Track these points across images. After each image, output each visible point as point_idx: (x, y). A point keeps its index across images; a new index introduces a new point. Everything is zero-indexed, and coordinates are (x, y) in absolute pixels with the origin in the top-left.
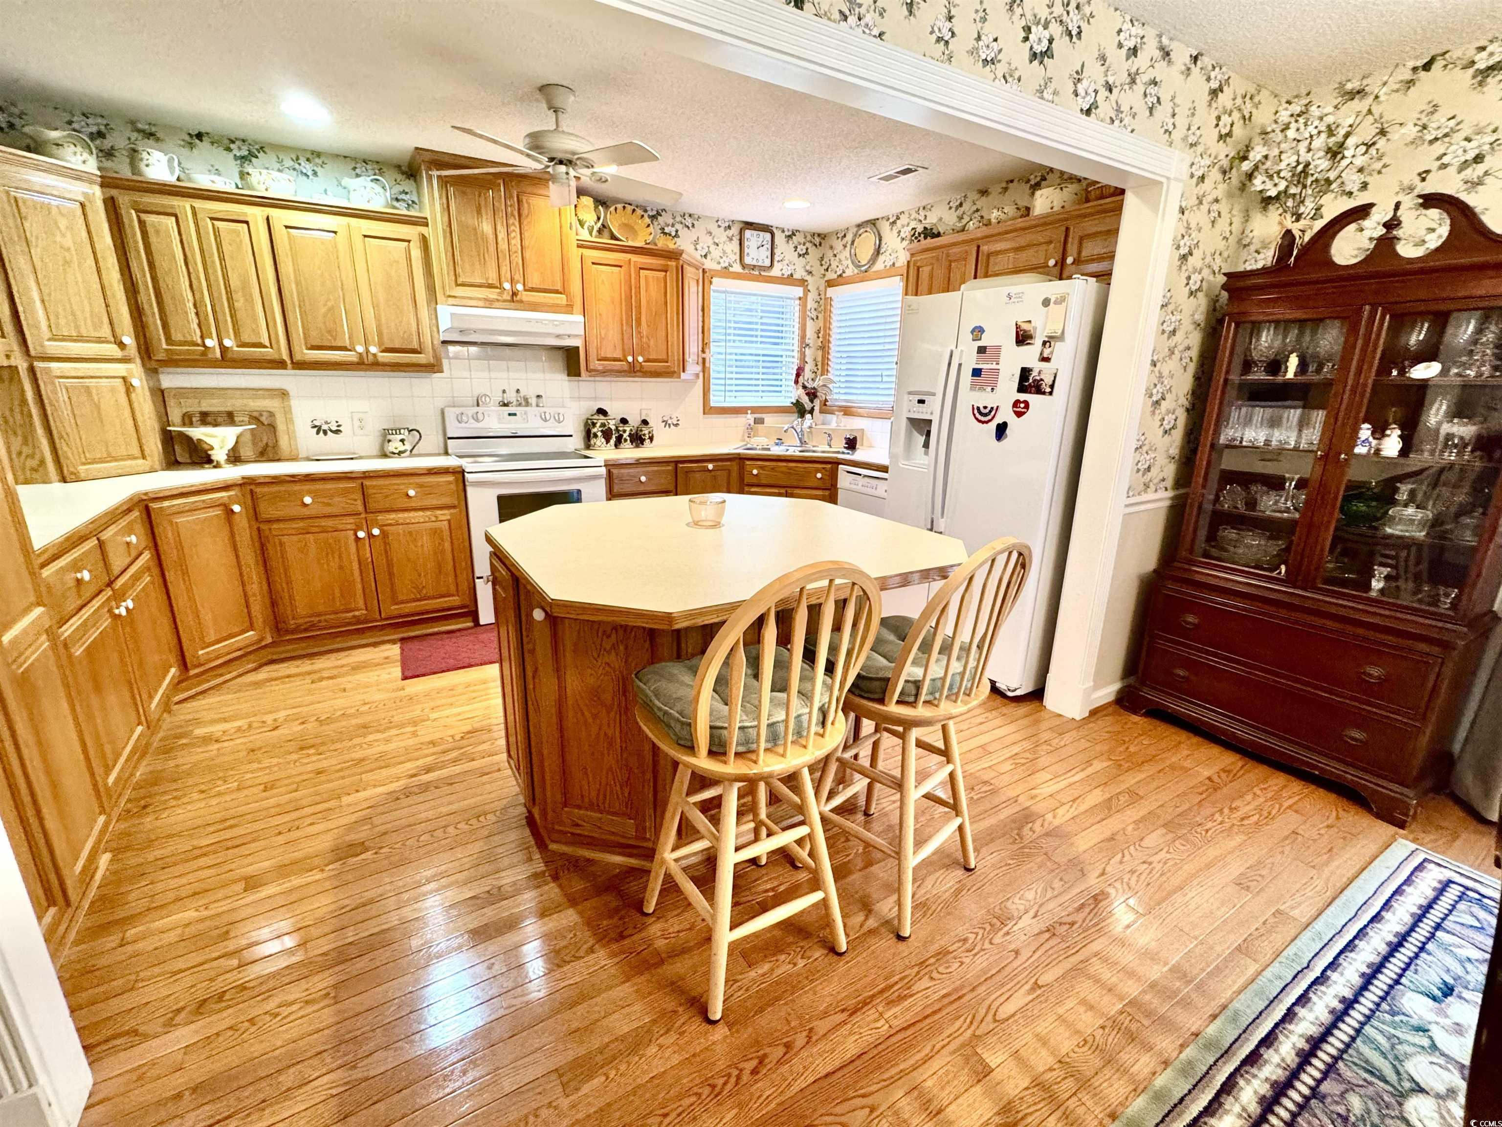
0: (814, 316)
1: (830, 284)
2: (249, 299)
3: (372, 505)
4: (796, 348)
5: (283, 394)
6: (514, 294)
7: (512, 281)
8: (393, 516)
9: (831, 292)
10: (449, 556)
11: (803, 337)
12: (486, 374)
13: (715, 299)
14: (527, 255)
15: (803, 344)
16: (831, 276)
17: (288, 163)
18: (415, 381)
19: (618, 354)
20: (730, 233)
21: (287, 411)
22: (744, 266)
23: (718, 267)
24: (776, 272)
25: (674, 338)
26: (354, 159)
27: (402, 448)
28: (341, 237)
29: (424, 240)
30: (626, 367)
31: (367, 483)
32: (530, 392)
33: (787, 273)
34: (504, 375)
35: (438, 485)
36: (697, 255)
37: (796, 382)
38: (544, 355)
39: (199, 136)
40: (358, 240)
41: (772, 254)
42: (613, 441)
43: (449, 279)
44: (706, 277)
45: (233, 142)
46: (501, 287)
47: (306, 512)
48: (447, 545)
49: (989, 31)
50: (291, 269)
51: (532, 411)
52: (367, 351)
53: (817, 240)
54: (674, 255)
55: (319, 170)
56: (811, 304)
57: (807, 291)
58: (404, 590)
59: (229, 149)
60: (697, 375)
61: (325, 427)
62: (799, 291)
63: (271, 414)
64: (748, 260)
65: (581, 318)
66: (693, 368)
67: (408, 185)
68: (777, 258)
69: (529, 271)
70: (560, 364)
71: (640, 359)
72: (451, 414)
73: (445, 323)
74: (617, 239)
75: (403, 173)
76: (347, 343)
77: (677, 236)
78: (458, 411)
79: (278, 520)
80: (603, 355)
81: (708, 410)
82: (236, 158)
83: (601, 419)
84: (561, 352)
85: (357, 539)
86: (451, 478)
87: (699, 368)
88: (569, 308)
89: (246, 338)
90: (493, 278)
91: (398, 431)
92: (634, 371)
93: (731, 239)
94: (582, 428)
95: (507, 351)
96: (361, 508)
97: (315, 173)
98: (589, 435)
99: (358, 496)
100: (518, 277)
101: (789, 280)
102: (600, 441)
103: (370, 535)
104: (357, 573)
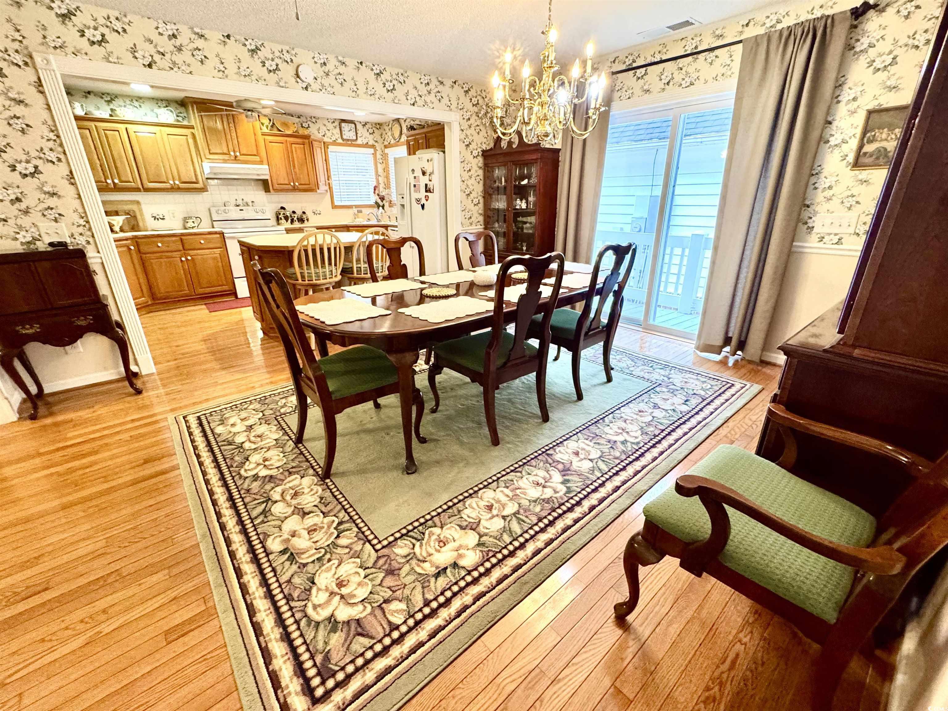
0: (381, 161)
1: (386, 147)
2: (122, 162)
3: (187, 246)
4: (374, 177)
5: (138, 203)
6: (236, 157)
7: (234, 151)
8: (195, 251)
9: (387, 151)
10: (221, 269)
11: (377, 171)
12: (227, 192)
13: (331, 156)
14: (239, 140)
15: (377, 175)
16: (386, 143)
17: (128, 102)
18: (195, 196)
19: (287, 182)
20: (334, 124)
21: (141, 210)
22: (343, 140)
23: (331, 141)
24: (359, 142)
25: (311, 173)
26: (157, 100)
27: (194, 225)
28: (158, 135)
29: (193, 135)
30: (291, 188)
31: (183, 237)
32: (248, 199)
33: (365, 142)
34: (236, 192)
35: (213, 239)
36: (320, 136)
37: (374, 193)
38: (253, 183)
39: (89, 93)
40: (165, 137)
41: (356, 134)
42: (289, 221)
43: (207, 151)
44: (326, 145)
45: (103, 94)
46: (229, 154)
47: (159, 249)
48: (220, 264)
49: (370, 86)
50: (138, 150)
51: (250, 208)
52: (175, 183)
53: (378, 126)
54: (307, 137)
55: (142, 105)
56: (379, 156)
57: (376, 150)
58: (204, 282)
59: (102, 98)
60: (327, 191)
61: (157, 217)
62: (372, 151)
63: (134, 211)
64: (345, 137)
65: (267, 167)
66: (323, 188)
67: (182, 110)
68: (359, 135)
69: (241, 147)
70: (261, 187)
71: (297, 184)
72: (213, 210)
73: (207, 170)
74: (280, 131)
75: (179, 104)
76: (165, 180)
77: (309, 127)
78: (217, 208)
79: (148, 253)
80: (279, 182)
81: (334, 207)
82: (106, 101)
83: (282, 212)
84: (260, 182)
85: (182, 261)
86: (218, 236)
87: (327, 188)
88: (261, 162)
89: (123, 179)
90: (225, 151)
91: (190, 218)
92: (294, 189)
93: (335, 127)
94: (275, 216)
95: (235, 182)
96: (181, 248)
97: (140, 106)
98: (278, 219)
99: (180, 243)
100: (237, 149)
101: (366, 145)
102: (283, 221)
103: (187, 259)
104: (183, 276)
